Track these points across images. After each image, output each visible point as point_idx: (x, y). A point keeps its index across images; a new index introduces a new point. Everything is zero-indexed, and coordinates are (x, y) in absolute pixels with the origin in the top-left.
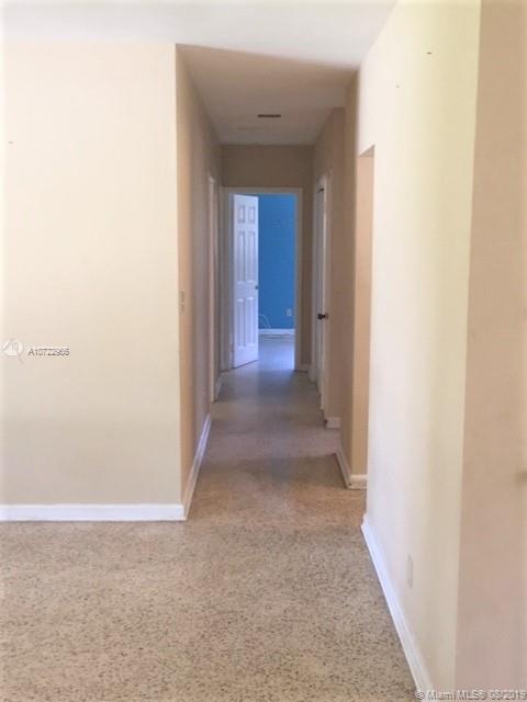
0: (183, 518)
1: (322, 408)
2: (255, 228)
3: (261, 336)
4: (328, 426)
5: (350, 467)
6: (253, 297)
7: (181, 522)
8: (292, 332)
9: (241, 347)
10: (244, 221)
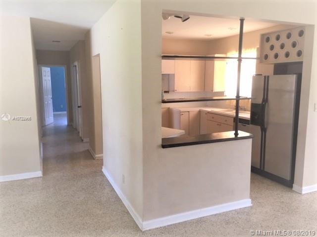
0: (42, 176)
1: (80, 136)
2: (50, 78)
3: (54, 114)
4: (84, 141)
5: (95, 153)
6: (51, 102)
7: (41, 177)
8: (65, 112)
9: (48, 119)
10: (45, 76)
